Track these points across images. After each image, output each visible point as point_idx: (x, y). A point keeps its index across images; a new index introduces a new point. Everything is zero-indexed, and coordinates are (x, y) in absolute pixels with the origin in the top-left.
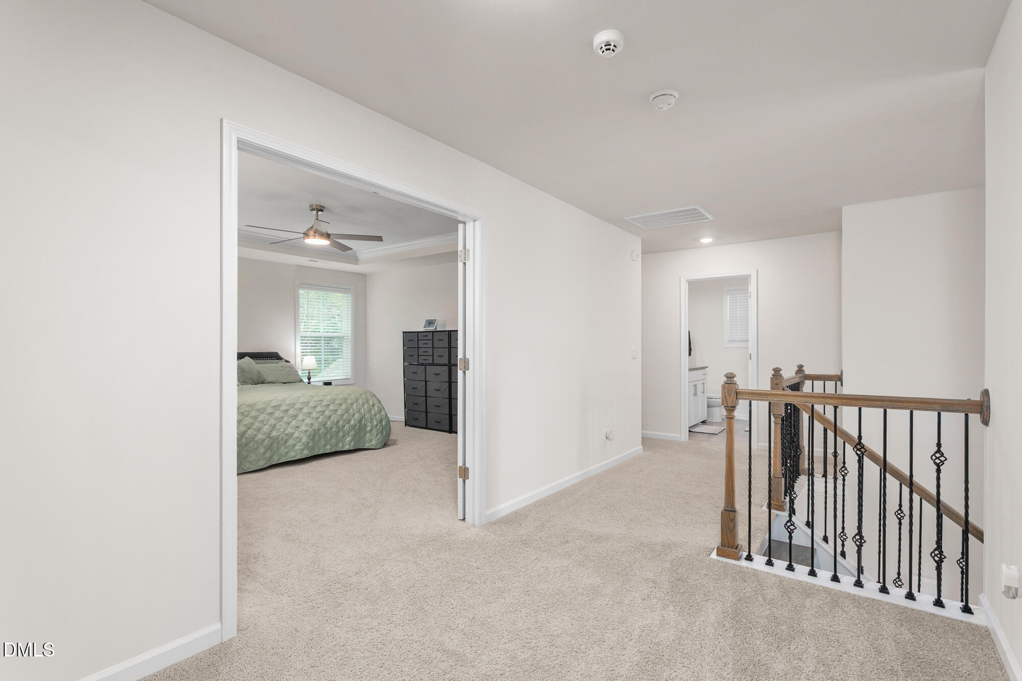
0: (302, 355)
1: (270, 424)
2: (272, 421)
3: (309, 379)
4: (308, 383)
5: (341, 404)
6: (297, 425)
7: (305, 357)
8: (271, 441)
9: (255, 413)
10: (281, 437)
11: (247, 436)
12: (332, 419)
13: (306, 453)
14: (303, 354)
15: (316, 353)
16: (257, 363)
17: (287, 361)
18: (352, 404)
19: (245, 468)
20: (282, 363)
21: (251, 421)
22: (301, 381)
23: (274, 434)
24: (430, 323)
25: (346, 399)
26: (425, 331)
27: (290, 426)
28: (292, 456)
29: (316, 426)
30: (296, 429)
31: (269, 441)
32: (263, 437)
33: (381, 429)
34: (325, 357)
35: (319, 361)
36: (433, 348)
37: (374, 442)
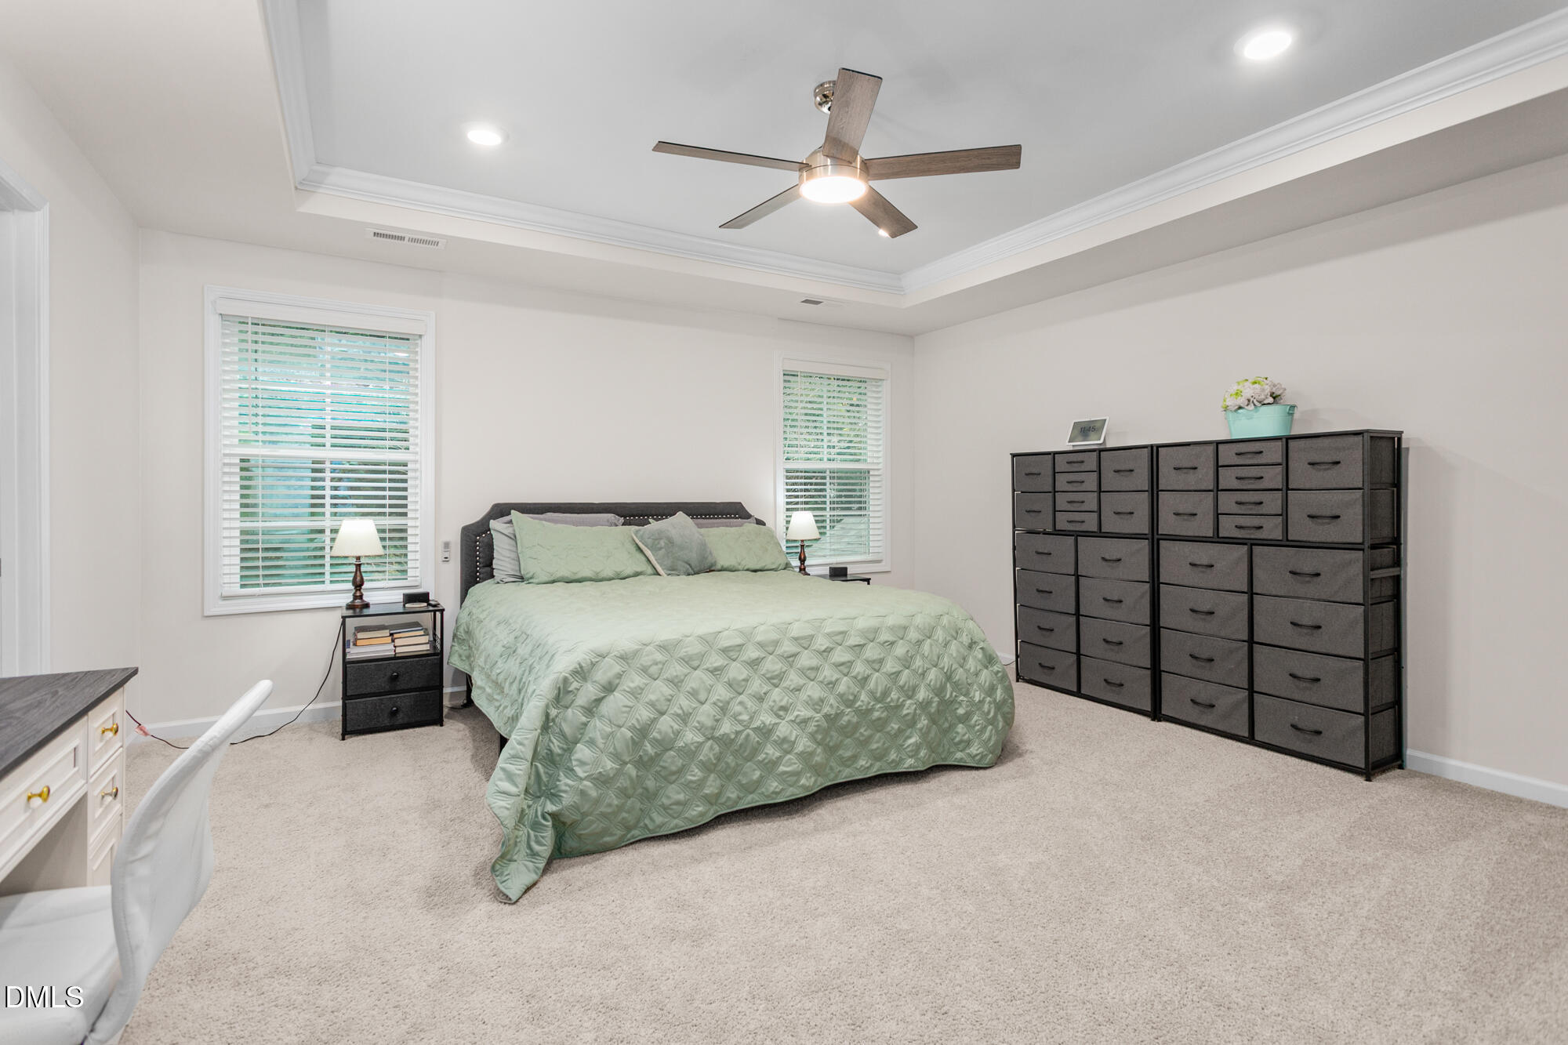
0: (788, 510)
1: (714, 699)
2: (721, 692)
3: (802, 560)
4: (801, 570)
5: (892, 643)
6: (783, 703)
7: (795, 514)
8: (717, 749)
9: (678, 667)
10: (743, 736)
11: (655, 735)
12: (872, 684)
13: (809, 783)
14: (790, 506)
15: (814, 504)
16: (700, 526)
17: (760, 522)
18: (919, 643)
19: (651, 827)
20: (749, 526)
21: (667, 690)
22: (787, 566)
23: (727, 728)
24: (1085, 429)
25: (905, 628)
26: (1071, 449)
27: (765, 706)
28: (775, 790)
29: (832, 705)
30: (781, 713)
31: (711, 748)
32: (696, 739)
33: (992, 714)
34: (832, 513)
35: (820, 521)
36: (1100, 491)
37: (974, 750)
